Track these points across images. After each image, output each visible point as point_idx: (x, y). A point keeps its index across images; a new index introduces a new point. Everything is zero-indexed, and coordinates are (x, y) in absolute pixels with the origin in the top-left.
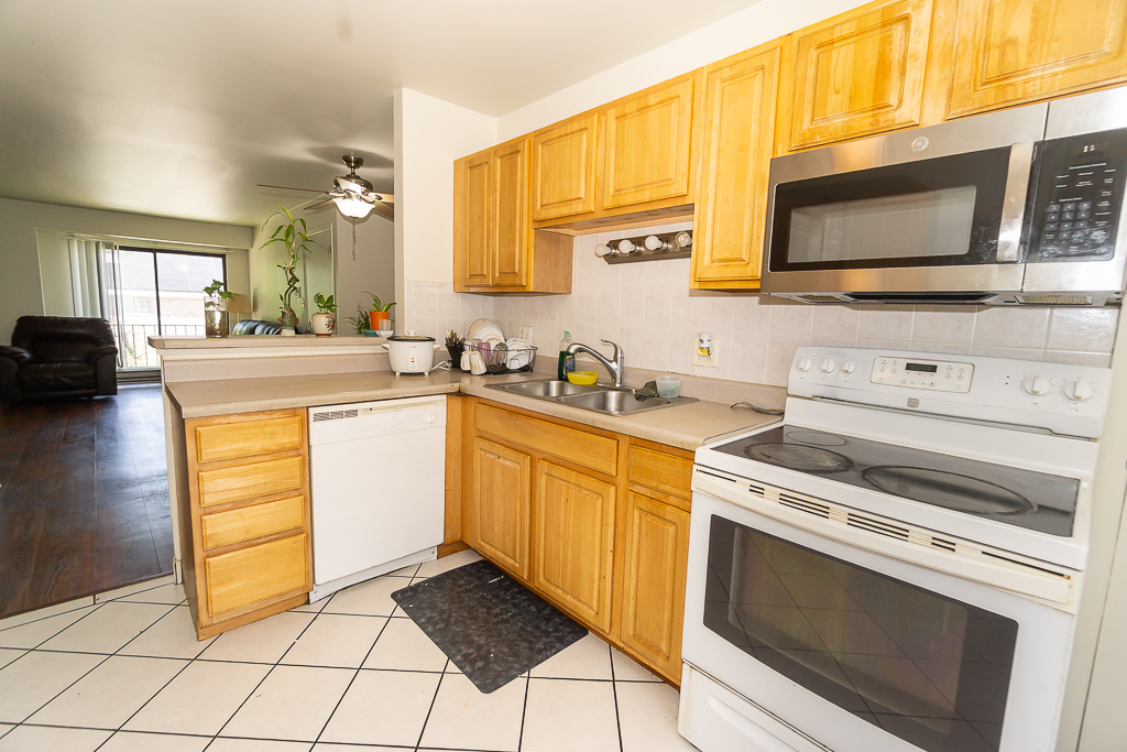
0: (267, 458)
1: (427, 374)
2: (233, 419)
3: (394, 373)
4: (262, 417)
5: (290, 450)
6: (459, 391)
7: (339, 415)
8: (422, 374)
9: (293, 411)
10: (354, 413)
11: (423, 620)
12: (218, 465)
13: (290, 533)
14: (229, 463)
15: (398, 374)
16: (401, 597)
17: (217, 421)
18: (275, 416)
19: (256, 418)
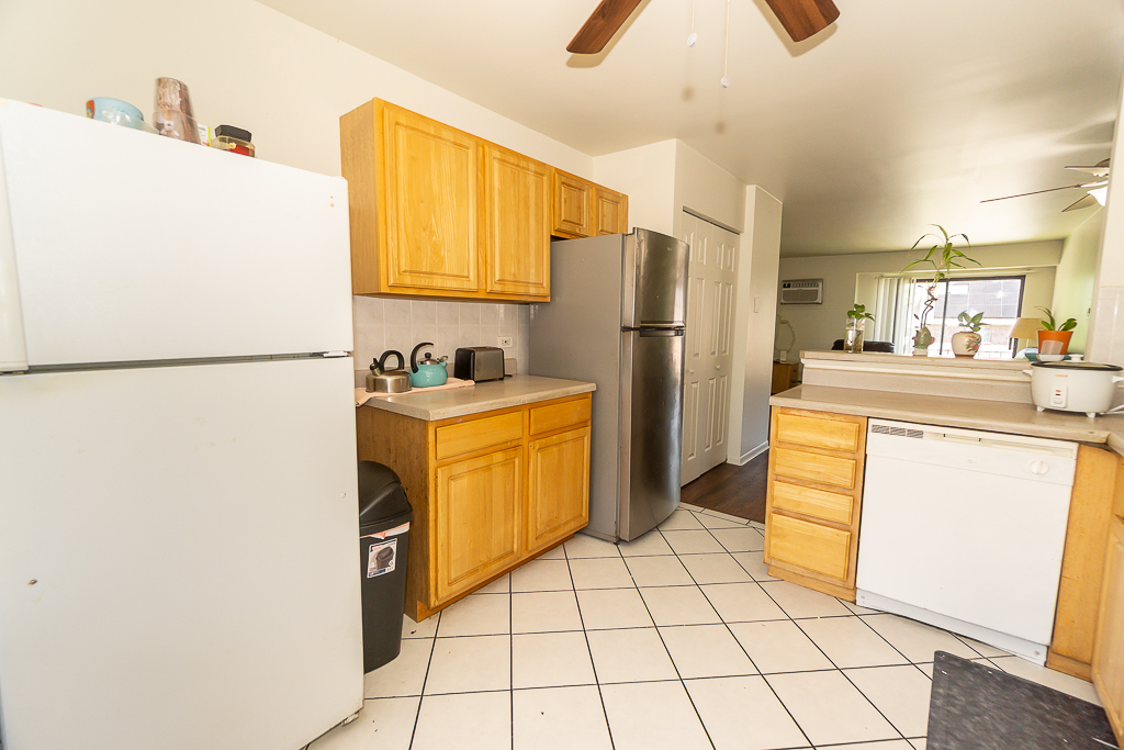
0: (827, 452)
1: (1092, 416)
2: (803, 413)
3: (1034, 407)
4: (826, 416)
5: (846, 451)
6: (1106, 444)
7: (900, 432)
8: (1084, 415)
9: (853, 418)
10: (919, 434)
11: (941, 691)
12: (788, 446)
13: (838, 526)
14: (797, 447)
15: (1039, 409)
16: (943, 660)
17: (792, 412)
18: (838, 418)
19: (821, 416)
